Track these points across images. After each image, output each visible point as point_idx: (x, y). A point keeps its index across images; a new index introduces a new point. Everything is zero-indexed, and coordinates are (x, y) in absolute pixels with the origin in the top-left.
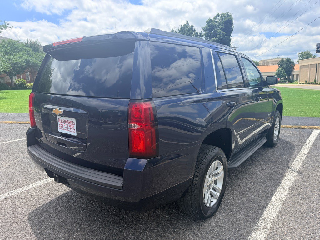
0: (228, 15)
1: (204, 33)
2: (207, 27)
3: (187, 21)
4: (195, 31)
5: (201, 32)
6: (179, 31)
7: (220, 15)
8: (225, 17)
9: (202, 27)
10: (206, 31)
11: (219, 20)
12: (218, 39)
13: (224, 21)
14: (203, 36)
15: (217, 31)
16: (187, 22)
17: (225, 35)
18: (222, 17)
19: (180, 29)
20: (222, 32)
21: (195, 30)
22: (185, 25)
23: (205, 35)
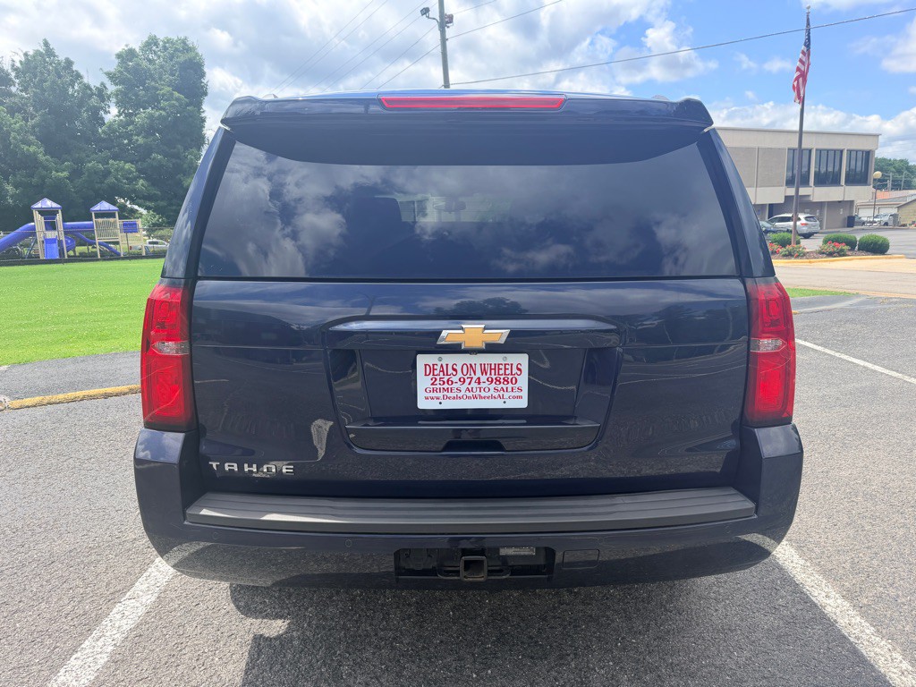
0: (185, 47)
1: (111, 88)
2: (119, 71)
3: (45, 40)
4: (81, 77)
5: (102, 84)
6: (15, 69)
7: (161, 43)
8: (176, 50)
9: (105, 71)
10: (120, 83)
11: (159, 57)
12: (163, 113)
13: (177, 63)
14: (109, 97)
15: (157, 89)
16: (46, 44)
17: (187, 105)
18: (165, 48)
19: (18, 64)
20: (176, 94)
21: (78, 76)
22: (37, 53)
23: (117, 95)
